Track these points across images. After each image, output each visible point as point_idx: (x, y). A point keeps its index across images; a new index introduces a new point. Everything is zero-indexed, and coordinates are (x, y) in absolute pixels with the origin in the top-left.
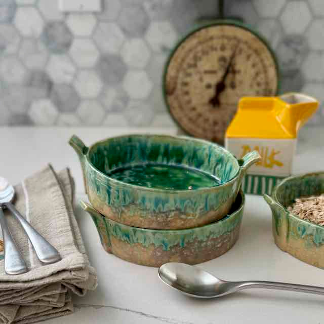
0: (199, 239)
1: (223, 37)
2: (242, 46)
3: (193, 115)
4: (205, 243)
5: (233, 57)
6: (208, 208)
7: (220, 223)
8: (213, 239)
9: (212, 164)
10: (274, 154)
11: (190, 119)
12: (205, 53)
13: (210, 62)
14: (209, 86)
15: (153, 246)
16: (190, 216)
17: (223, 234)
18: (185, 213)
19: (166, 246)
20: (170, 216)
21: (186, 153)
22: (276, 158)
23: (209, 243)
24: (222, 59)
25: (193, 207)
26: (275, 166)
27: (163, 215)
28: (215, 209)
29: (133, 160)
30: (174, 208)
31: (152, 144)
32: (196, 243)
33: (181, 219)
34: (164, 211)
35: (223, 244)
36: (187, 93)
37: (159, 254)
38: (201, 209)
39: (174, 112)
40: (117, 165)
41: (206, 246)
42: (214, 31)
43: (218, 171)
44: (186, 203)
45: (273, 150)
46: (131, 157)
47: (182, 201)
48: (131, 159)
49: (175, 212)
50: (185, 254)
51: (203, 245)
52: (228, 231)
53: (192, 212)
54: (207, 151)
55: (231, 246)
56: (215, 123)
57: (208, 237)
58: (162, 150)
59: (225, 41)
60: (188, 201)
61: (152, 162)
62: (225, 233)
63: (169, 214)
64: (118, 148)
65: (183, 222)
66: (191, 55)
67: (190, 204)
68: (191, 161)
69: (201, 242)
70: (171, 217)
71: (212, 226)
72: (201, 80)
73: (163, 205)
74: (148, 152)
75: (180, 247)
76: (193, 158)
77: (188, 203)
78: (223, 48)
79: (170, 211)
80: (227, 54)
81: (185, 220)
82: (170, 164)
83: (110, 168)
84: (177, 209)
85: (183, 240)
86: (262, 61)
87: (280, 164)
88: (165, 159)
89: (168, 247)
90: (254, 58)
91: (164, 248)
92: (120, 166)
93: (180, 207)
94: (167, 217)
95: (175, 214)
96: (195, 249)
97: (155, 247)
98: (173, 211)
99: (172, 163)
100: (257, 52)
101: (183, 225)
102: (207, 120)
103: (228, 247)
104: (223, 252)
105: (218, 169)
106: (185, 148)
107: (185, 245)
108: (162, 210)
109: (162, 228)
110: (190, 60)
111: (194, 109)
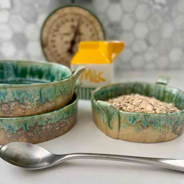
0: (39, 124)
1: (72, 14)
2: (83, 19)
4: (44, 127)
5: (79, 25)
6: (44, 100)
7: (55, 112)
8: (51, 124)
12: (63, 23)
13: (66, 28)
14: (66, 42)
15: (3, 130)
16: (28, 106)
17: (60, 120)
18: (23, 104)
19: (13, 130)
20: (11, 106)
23: (48, 127)
24: (73, 27)
25: (30, 98)
27: (6, 105)
28: (50, 101)
30: (13, 100)
31: (21, 67)
32: (37, 127)
33: (21, 108)
34: (6, 102)
35: (61, 128)
36: (54, 46)
37: (9, 136)
38: (37, 101)
41: (46, 129)
42: (67, 10)
44: (22, 95)
47: (19, 94)
49: (15, 103)
50: (30, 135)
51: (43, 128)
52: (63, 118)
53: (29, 103)
55: (69, 129)
57: (47, 122)
59: (74, 16)
60: (24, 93)
61: (23, 79)
62: (62, 119)
63: (11, 105)
65: (23, 111)
66: (55, 24)
67: (26, 96)
69: (41, 126)
70: (13, 107)
71: (48, 114)
72: (62, 39)
73: (4, 97)
74: (19, 72)
75: (24, 130)
76: (48, 76)
77: (25, 95)
78: (73, 20)
79: (11, 102)
80: (75, 24)
81: (25, 109)
82: (34, 80)
84: (16, 100)
85: (26, 125)
86: (95, 28)
88: (31, 76)
89: (15, 130)
90: (90, 26)
91: (12, 132)
93: (18, 98)
94: (10, 107)
95: (15, 104)
96: (37, 131)
97: (5, 131)
98: (13, 101)
99: (36, 79)
100: (92, 23)
101: (24, 113)
103: (66, 130)
104: (61, 134)
107: (28, 129)
108: (4, 101)
109: (7, 116)
110: (54, 27)
111: (59, 55)
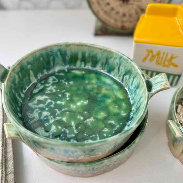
0: (107, 165)
3: (107, 8)
9: (122, 73)
10: (172, 58)
11: (105, 12)
16: (99, 155)
20: (80, 158)
21: (99, 60)
22: (174, 61)
26: (171, 66)
29: (56, 66)
31: (71, 52)
33: (91, 158)
37: (73, 173)
39: (93, 6)
40: (42, 73)
43: (126, 80)
45: (173, 55)
46: (54, 64)
48: (54, 65)
49: (84, 156)
51: (111, 165)
53: (101, 153)
54: (117, 61)
56: (124, 15)
57: (115, 161)
58: (80, 56)
61: (72, 67)
64: (41, 59)
68: (104, 66)
74: (68, 58)
76: (106, 64)
81: (94, 158)
82: (86, 67)
83: (36, 77)
85: (93, 168)
87: (176, 66)
88: (83, 63)
92: (46, 73)
94: (77, 158)
97: (69, 170)
99: (89, 67)
102: (118, 13)
105: (126, 78)
106: (99, 56)
108: (72, 155)
111: (108, 4)
